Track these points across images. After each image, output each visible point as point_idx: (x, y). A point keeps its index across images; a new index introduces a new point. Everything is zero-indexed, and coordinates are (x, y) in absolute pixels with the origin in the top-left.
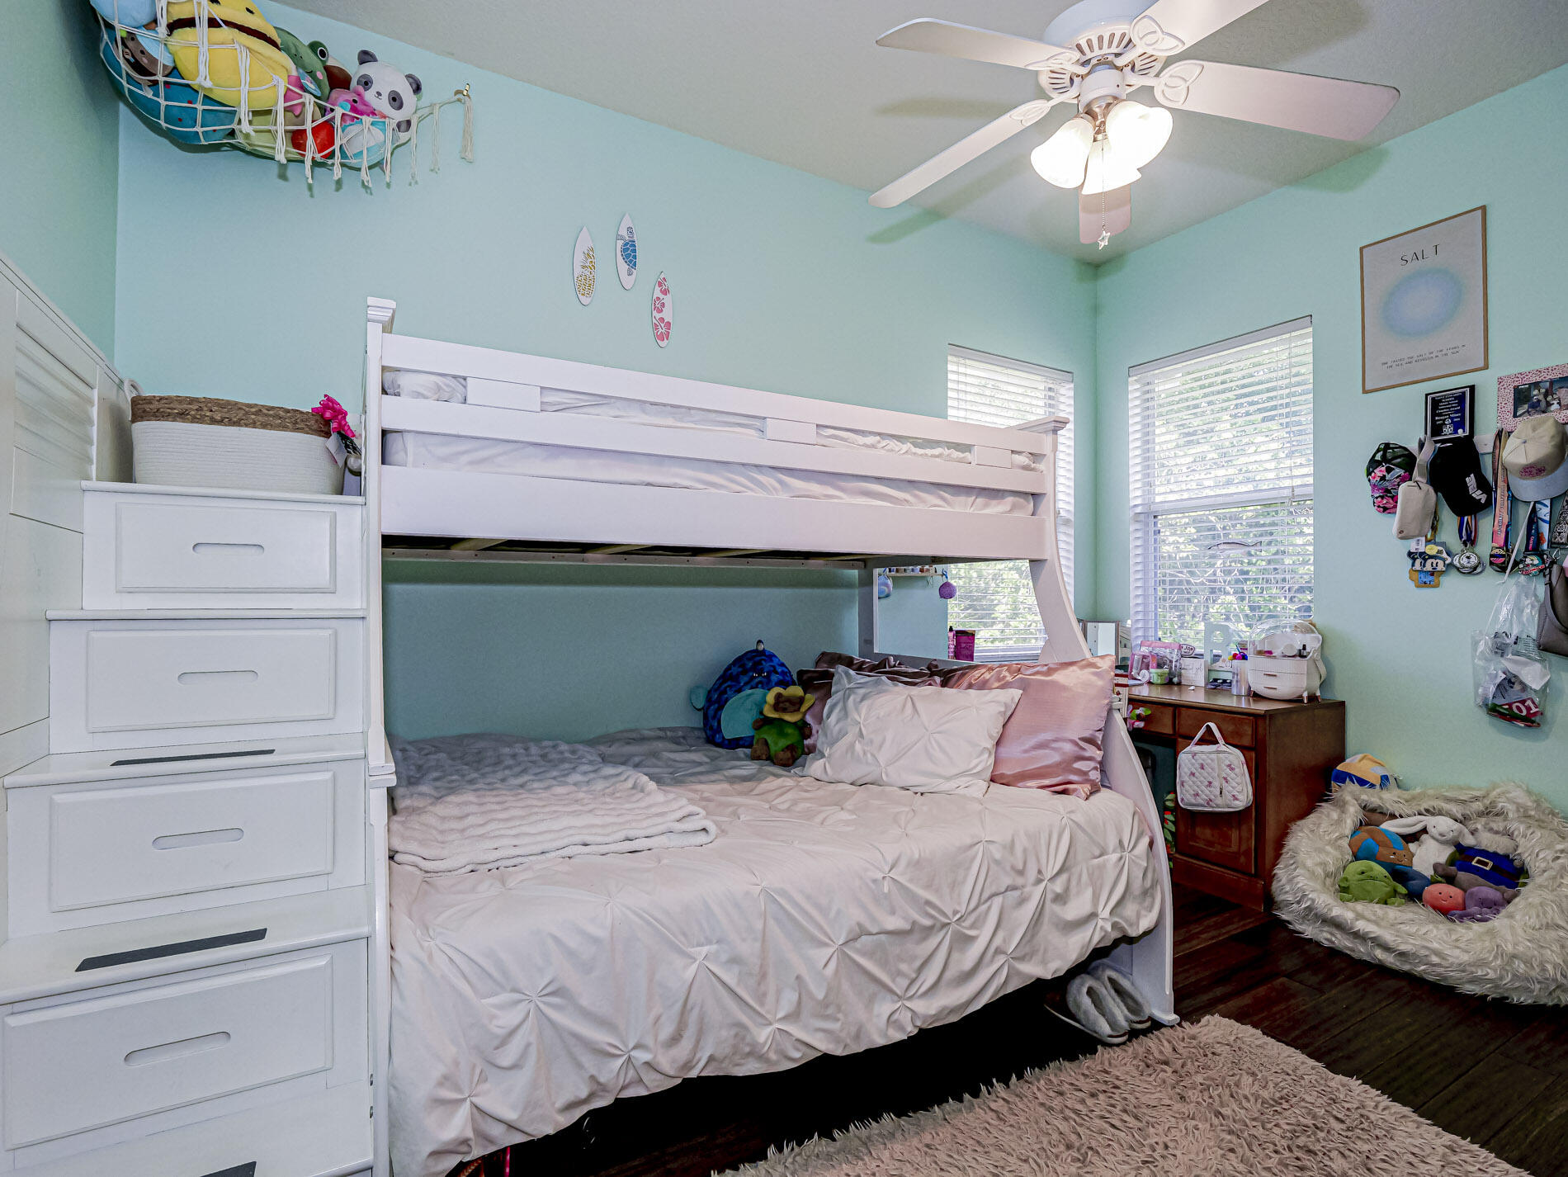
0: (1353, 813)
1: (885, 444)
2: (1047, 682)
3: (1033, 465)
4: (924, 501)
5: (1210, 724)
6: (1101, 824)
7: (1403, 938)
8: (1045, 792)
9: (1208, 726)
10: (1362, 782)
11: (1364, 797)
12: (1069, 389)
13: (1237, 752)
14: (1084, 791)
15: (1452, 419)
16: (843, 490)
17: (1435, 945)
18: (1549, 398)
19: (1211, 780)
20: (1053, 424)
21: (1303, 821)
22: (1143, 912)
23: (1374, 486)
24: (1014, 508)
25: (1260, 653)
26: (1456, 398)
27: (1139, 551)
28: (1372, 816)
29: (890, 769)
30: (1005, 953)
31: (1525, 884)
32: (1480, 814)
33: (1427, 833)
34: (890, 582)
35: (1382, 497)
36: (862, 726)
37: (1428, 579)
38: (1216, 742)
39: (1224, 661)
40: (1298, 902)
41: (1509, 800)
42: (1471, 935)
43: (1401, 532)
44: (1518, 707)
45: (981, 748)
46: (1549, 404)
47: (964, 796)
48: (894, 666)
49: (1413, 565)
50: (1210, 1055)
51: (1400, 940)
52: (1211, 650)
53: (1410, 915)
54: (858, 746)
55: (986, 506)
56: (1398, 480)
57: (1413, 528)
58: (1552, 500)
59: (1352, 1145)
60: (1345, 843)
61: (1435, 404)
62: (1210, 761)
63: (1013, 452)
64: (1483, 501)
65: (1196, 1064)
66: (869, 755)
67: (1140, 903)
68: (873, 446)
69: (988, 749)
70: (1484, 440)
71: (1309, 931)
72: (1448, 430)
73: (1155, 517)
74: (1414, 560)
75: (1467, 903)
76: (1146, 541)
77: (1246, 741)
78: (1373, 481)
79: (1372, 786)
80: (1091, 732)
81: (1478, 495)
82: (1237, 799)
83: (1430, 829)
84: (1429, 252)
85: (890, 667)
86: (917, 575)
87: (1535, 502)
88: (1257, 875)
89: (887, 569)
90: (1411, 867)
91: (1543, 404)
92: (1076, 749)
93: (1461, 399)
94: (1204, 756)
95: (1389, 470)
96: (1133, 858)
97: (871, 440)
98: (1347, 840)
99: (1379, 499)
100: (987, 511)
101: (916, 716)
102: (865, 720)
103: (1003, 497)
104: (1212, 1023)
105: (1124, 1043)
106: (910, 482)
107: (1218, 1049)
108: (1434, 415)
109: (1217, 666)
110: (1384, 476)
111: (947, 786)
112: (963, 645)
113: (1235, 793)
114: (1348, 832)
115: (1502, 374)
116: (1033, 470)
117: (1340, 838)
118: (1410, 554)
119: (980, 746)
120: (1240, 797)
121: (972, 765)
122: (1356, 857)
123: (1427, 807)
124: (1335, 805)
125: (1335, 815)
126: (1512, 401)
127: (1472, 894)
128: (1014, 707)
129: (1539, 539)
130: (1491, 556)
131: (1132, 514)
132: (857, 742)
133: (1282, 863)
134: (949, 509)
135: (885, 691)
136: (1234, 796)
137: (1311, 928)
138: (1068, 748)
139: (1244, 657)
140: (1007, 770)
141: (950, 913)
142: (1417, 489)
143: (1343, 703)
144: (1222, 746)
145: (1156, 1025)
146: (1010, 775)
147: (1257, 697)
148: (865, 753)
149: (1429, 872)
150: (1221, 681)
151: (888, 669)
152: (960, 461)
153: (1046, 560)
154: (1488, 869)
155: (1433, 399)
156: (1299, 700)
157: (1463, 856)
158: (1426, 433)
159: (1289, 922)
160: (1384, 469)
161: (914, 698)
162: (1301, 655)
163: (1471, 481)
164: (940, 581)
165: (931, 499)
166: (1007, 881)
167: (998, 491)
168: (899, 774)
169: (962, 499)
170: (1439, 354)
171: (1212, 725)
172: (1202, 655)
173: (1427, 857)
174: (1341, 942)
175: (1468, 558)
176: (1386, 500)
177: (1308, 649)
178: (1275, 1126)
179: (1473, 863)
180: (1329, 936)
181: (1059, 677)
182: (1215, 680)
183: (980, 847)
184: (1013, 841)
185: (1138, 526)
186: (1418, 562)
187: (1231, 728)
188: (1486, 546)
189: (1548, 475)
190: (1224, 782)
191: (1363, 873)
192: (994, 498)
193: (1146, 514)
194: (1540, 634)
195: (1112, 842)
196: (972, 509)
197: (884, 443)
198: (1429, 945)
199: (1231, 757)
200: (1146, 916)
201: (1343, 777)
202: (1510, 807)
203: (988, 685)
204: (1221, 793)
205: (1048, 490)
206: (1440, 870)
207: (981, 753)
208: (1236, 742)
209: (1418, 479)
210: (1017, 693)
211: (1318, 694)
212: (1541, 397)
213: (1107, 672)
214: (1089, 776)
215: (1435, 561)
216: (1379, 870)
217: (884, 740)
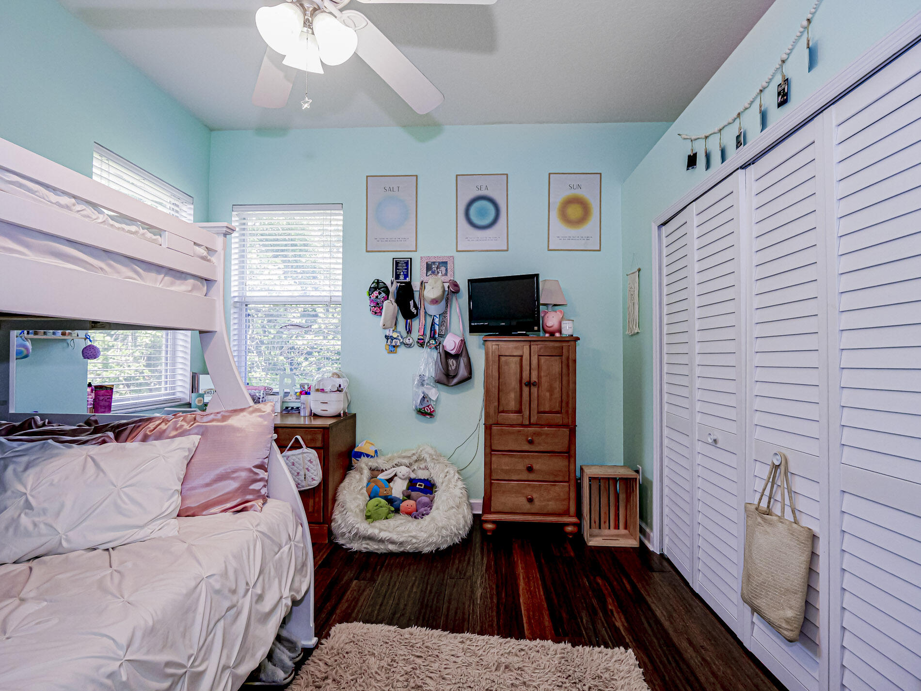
0: (366, 473)
1: (79, 209)
2: (222, 427)
3: (209, 257)
4: (118, 272)
5: (298, 436)
6: (277, 527)
7: (400, 535)
8: (228, 514)
9: (296, 438)
10: (368, 456)
11: (370, 464)
12: (190, 208)
13: (314, 451)
14: (259, 506)
15: (404, 272)
16: (27, 246)
17: (414, 534)
18: (438, 270)
19: (299, 471)
20: (225, 229)
21: (343, 483)
22: (303, 579)
23: (372, 301)
24: (194, 288)
25: (317, 390)
26: (405, 263)
27: (236, 327)
28: (375, 471)
29: (71, 534)
30: (229, 667)
31: (436, 491)
32: (416, 461)
33: (396, 476)
34: (29, 344)
35: (375, 307)
36: (30, 498)
37: (393, 349)
38: (301, 447)
39: (291, 396)
40: (350, 532)
41: (427, 453)
42: (426, 523)
43: (384, 325)
44: (427, 409)
45: (173, 490)
46: (438, 273)
47: (160, 538)
48: (44, 425)
49: (387, 342)
50: (346, 655)
51: (400, 536)
52: (284, 390)
53: (399, 522)
54: (25, 520)
55: (172, 284)
56: (383, 299)
57: (388, 324)
58: (439, 315)
59: (431, 668)
60: (364, 491)
61: (397, 263)
62: (297, 460)
63: (195, 243)
64: (415, 313)
65: (342, 666)
66: (42, 526)
67: (300, 574)
68: (67, 207)
69: (177, 490)
70: (416, 286)
71: (355, 546)
72: (402, 277)
73: (246, 305)
74: (388, 339)
75: (418, 506)
76: (240, 320)
77: (319, 444)
78: (372, 298)
79: (372, 456)
80: (261, 460)
81: (413, 310)
82: (314, 480)
83: (398, 474)
84: (396, 189)
85: (38, 427)
86: (59, 338)
87: (434, 316)
88: (324, 523)
89: (26, 332)
90: (391, 495)
91: (436, 272)
92: (252, 475)
93: (407, 263)
94: (294, 457)
95: (380, 293)
96: (296, 543)
97: (64, 200)
98: (365, 489)
99: (373, 308)
100: (173, 288)
101: (101, 474)
102: (32, 490)
103: (185, 279)
104: (337, 631)
105: (294, 678)
106: (106, 251)
107: (348, 648)
108: (396, 269)
109: (287, 399)
110: (378, 296)
111: (140, 534)
112: (101, 398)
113: (313, 477)
114: (365, 484)
115: (422, 256)
116: (209, 261)
117: (362, 489)
118: (386, 336)
119: (172, 489)
120: (316, 478)
121: (164, 509)
122: (371, 498)
123: (396, 463)
124: (357, 471)
125: (358, 476)
126: (425, 269)
127: (419, 502)
128: (194, 450)
129: (435, 333)
130: (418, 339)
131: (232, 302)
132: (23, 515)
133: (336, 511)
134: (141, 282)
135: (57, 455)
136: (312, 478)
137: (356, 544)
138: (244, 474)
139: (308, 393)
140: (192, 503)
141: (184, 662)
142: (391, 304)
143: (355, 415)
144: (305, 449)
145: (307, 652)
146: (195, 507)
147: (316, 416)
148: (35, 525)
149: (401, 497)
150: (290, 408)
151: (35, 430)
152: (154, 241)
153: (216, 332)
154: (423, 487)
155: (396, 261)
156: (339, 415)
157: (412, 484)
158: (393, 277)
159: (343, 545)
160: (377, 292)
161: (94, 457)
162: (339, 390)
163: (412, 303)
164: (83, 344)
165: (126, 271)
166: (227, 604)
167: (183, 273)
168: (82, 537)
169: (153, 275)
170: (398, 240)
171: (299, 437)
172: (278, 393)
173: (398, 489)
174: (373, 547)
175: (409, 339)
176: (377, 308)
177: (342, 387)
178: (397, 682)
179: (417, 486)
180: (366, 546)
181: (234, 421)
182: (287, 408)
183: (203, 586)
184: (226, 567)
185: (235, 310)
186: (389, 340)
187: (309, 437)
188: (416, 335)
189: (439, 303)
190: (307, 471)
191: (377, 505)
192: (179, 278)
193: (241, 303)
194: (436, 376)
195: (284, 538)
196: (162, 284)
197: (79, 207)
198: (411, 534)
199: (311, 455)
200: (304, 582)
201: (359, 455)
202: (427, 456)
203: (166, 434)
204: (305, 478)
205: (219, 278)
206: (405, 494)
207: (172, 495)
208: (313, 446)
209: (391, 299)
210: (196, 438)
211: (346, 411)
212: (435, 269)
213: (269, 414)
214: (261, 493)
215: (396, 341)
216: (383, 502)
217: (62, 506)
